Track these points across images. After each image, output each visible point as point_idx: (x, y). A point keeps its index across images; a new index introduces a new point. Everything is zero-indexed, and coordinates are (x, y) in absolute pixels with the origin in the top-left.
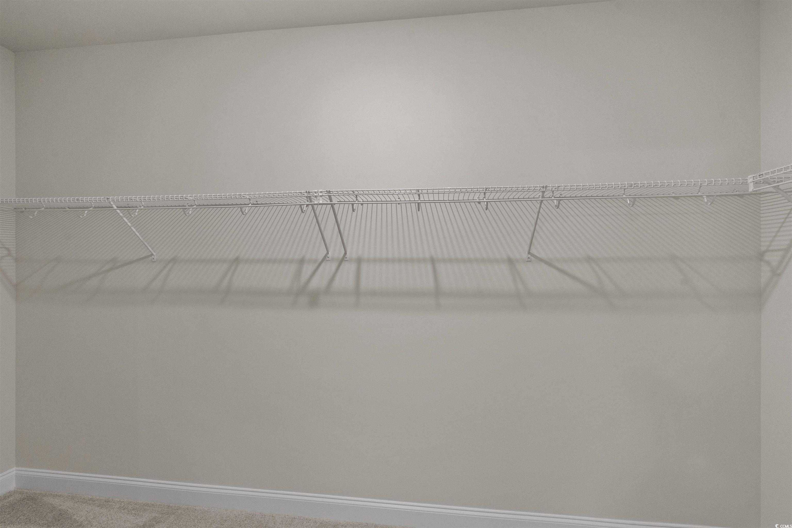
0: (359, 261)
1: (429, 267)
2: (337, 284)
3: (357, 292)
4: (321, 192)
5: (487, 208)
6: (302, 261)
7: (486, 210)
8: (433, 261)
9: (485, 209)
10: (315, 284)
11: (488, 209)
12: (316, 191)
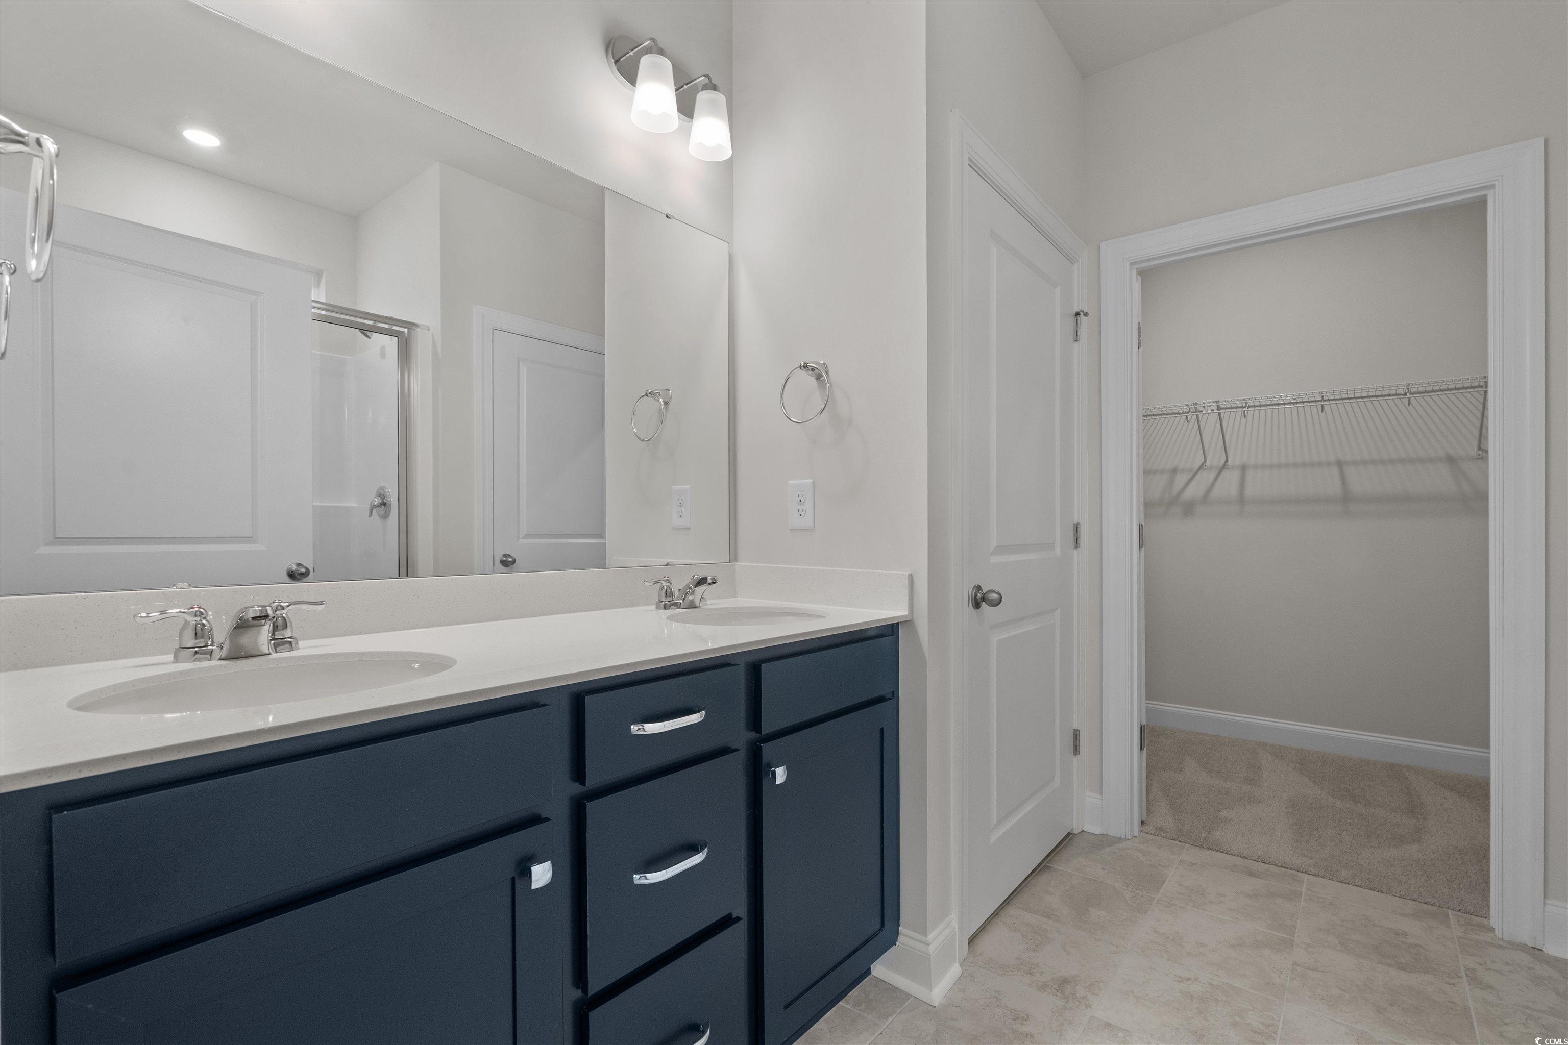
0: (1244, 468)
1: (1335, 471)
2: (1217, 492)
3: (1241, 500)
4: (1210, 402)
5: (1409, 404)
6: (1174, 471)
7: (1409, 405)
8: (1340, 464)
9: (1407, 405)
10: (1189, 493)
11: (1411, 405)
12: (1205, 401)
